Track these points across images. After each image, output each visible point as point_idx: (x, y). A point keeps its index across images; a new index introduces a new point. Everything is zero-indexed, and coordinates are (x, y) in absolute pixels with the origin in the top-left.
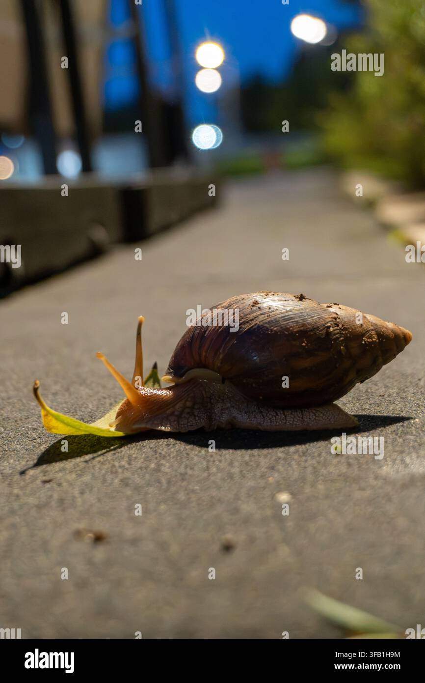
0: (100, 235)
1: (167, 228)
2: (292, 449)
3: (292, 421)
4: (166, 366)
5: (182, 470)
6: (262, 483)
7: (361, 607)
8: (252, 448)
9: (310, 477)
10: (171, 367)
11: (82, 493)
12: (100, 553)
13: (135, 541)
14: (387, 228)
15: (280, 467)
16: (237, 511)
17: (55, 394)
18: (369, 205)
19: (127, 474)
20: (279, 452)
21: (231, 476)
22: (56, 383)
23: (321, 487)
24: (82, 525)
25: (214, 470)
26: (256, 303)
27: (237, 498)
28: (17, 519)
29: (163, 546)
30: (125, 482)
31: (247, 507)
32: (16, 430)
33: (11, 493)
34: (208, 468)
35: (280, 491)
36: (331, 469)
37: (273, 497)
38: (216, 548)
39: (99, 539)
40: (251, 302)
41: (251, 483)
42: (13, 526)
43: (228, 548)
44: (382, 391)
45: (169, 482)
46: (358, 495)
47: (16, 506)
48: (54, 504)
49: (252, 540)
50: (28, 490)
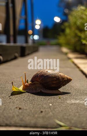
0: (17, 55)
1: (28, 54)
2: (52, 97)
3: (51, 92)
4: (30, 80)
5: (33, 99)
6: (47, 102)
7: (64, 123)
8: (45, 96)
9: (55, 102)
10: (31, 81)
11: (16, 101)
12: (20, 111)
13: (26, 110)
14: (69, 59)
15: (50, 100)
16: (43, 106)
17: (10, 84)
18: (66, 54)
19: (24, 99)
20: (50, 97)
21: (42, 100)
22: (10, 82)
23: (57, 103)
24: (17, 106)
25: (39, 99)
26: (47, 71)
27: (43, 104)
28: (6, 104)
29: (31, 111)
30: (24, 100)
31: (45, 106)
32: (4, 89)
33: (4, 100)
34: (38, 99)
35: (50, 104)
36: (59, 101)
37: (49, 104)
38: (40, 112)
39: (20, 109)
40: (46, 71)
41: (45, 102)
42: (5, 105)
43: (42, 112)
44: (67, 88)
45: (31, 100)
46: (63, 105)
47: (5, 102)
48: (12, 102)
49: (46, 111)
50: (7, 100)
